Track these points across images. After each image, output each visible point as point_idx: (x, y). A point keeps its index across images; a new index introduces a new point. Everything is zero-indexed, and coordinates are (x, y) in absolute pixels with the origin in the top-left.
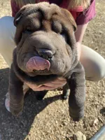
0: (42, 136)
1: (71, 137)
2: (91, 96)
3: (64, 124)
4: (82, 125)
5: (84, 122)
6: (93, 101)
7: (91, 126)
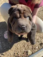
0: (16, 49)
1: (26, 52)
2: (38, 38)
3: (24, 46)
4: (31, 48)
5: (32, 47)
6: (38, 40)
7: (35, 49)
